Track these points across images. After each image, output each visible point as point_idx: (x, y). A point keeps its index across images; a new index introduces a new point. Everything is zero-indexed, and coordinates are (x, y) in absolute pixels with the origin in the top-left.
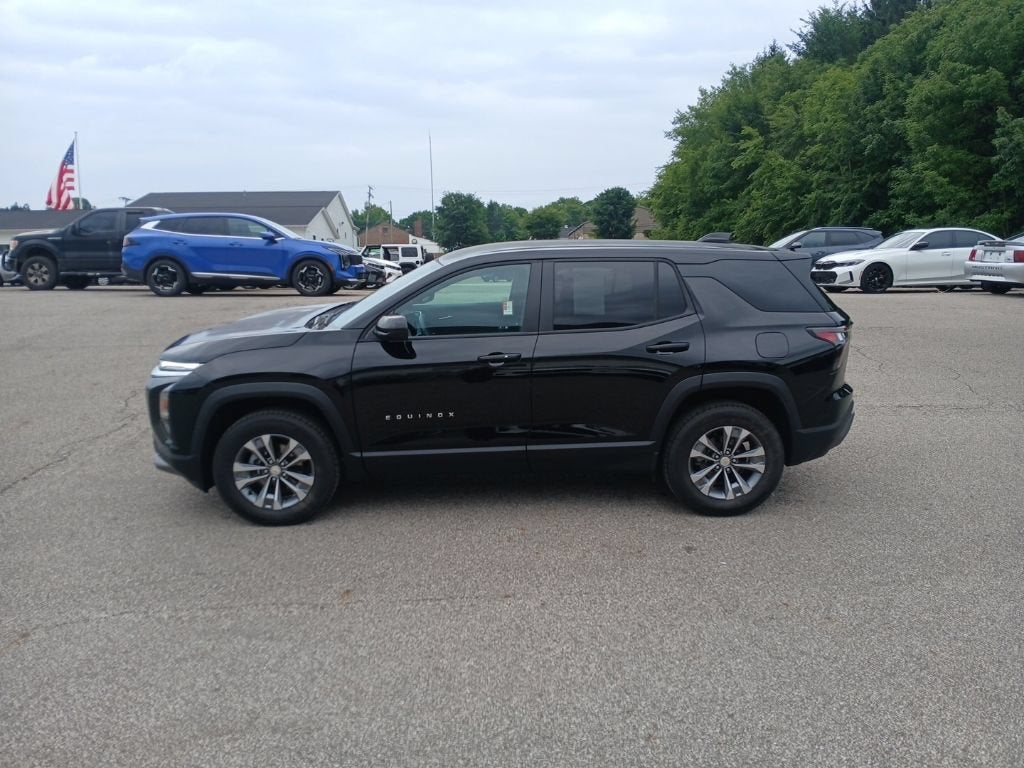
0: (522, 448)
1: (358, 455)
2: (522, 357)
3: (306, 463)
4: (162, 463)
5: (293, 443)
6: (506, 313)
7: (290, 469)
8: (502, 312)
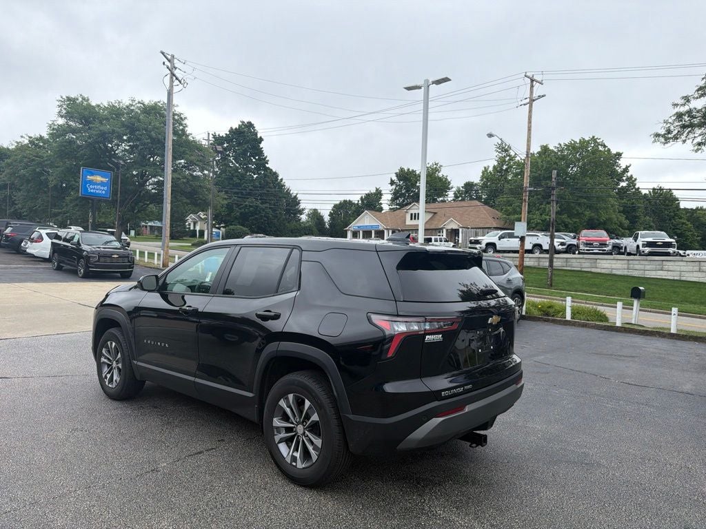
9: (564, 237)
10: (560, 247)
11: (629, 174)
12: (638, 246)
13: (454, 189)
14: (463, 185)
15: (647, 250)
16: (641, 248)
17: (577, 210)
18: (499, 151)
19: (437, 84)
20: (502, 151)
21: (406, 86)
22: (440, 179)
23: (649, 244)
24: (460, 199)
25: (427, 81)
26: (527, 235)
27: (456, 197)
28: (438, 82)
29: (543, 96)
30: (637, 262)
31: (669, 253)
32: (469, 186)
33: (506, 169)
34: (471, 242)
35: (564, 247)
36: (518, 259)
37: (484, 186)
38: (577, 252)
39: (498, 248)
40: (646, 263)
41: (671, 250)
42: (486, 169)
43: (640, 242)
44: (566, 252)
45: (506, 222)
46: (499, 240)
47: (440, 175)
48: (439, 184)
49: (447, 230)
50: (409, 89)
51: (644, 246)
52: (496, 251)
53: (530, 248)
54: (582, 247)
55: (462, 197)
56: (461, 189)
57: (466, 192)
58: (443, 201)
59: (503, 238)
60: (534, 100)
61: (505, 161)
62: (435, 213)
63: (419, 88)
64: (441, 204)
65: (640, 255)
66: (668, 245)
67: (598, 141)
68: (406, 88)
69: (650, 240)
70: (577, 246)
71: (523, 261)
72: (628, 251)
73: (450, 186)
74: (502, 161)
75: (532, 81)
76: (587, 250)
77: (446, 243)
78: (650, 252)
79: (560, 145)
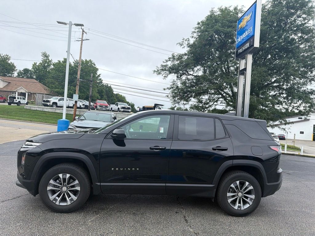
0: (164, 185)
1: (99, 184)
2: (166, 148)
3: (77, 191)
4: (19, 183)
5: (77, 182)
6: (161, 132)
7: (70, 191)
8: (160, 131)
9: (83, 102)
10: (83, 106)
11: (100, 78)
12: (119, 108)
13: (17, 71)
14: (23, 70)
15: (122, 110)
16: (120, 109)
17: (84, 90)
18: (44, 56)
19: (76, 26)
20: (45, 57)
21: (58, 21)
22: (9, 64)
23: (123, 108)
24: (21, 77)
25: (70, 22)
26: (79, 101)
27: (19, 75)
28: (77, 25)
29: (88, 40)
30: (119, 114)
31: (129, 111)
32: (26, 71)
33: (47, 66)
34: (44, 101)
35: (84, 106)
36: (73, 111)
37: (35, 72)
38: (96, 109)
39: (58, 105)
40: (123, 115)
41: (130, 110)
42: (35, 64)
43: (119, 106)
44: (84, 108)
45: (51, 92)
46: (59, 101)
47: (9, 62)
48: (9, 67)
49: (18, 93)
50: (59, 22)
51: (121, 108)
52: (57, 107)
53: (72, 106)
54: (98, 107)
55: (22, 76)
56: (22, 71)
57: (24, 74)
58: (11, 77)
59: (61, 100)
60: (83, 40)
61: (46, 62)
62: (10, 83)
63: (65, 24)
64: (9, 78)
65: (120, 112)
66: (129, 108)
67: (92, 62)
68: (57, 22)
69: (123, 106)
70: (96, 107)
71: (76, 112)
72: (113, 110)
73: (15, 69)
74: (45, 62)
75: (83, 31)
76: (100, 109)
77: (23, 100)
78: (123, 111)
79: (77, 60)
